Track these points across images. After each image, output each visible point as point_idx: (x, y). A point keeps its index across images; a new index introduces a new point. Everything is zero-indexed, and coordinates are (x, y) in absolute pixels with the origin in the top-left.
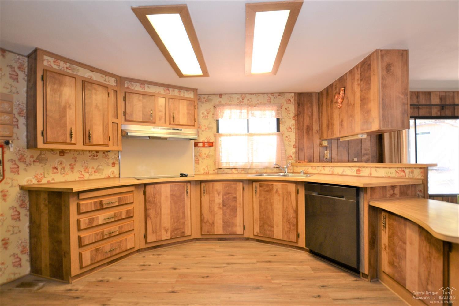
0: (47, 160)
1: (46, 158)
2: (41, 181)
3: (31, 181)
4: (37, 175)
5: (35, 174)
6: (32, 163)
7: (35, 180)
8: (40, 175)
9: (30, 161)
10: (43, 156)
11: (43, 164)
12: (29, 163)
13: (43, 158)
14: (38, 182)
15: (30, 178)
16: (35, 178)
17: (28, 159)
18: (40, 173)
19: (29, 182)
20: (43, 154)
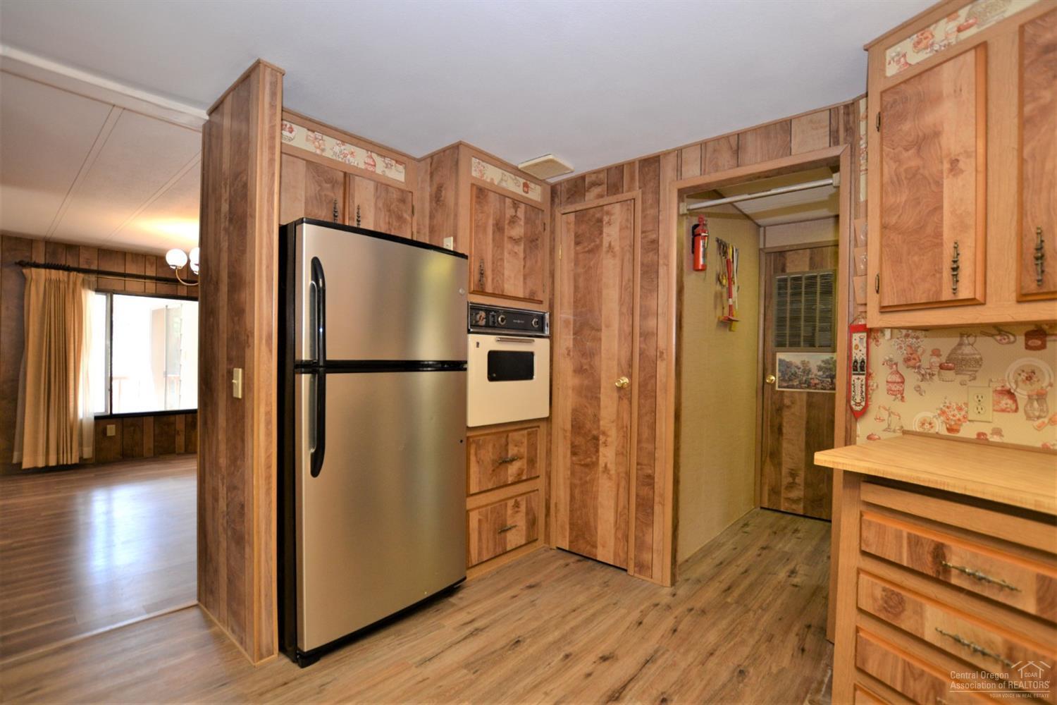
0: (978, 362)
1: (978, 357)
2: (958, 431)
3: (930, 424)
4: (947, 410)
5: (942, 406)
6: (936, 373)
7: (943, 422)
8: (956, 412)
9: (931, 363)
10: (967, 350)
11: (966, 378)
12: (928, 371)
13: (968, 357)
14: (949, 430)
15: (929, 415)
16: (942, 418)
17: (927, 361)
18: (957, 405)
19: (927, 426)
20: (969, 344)
